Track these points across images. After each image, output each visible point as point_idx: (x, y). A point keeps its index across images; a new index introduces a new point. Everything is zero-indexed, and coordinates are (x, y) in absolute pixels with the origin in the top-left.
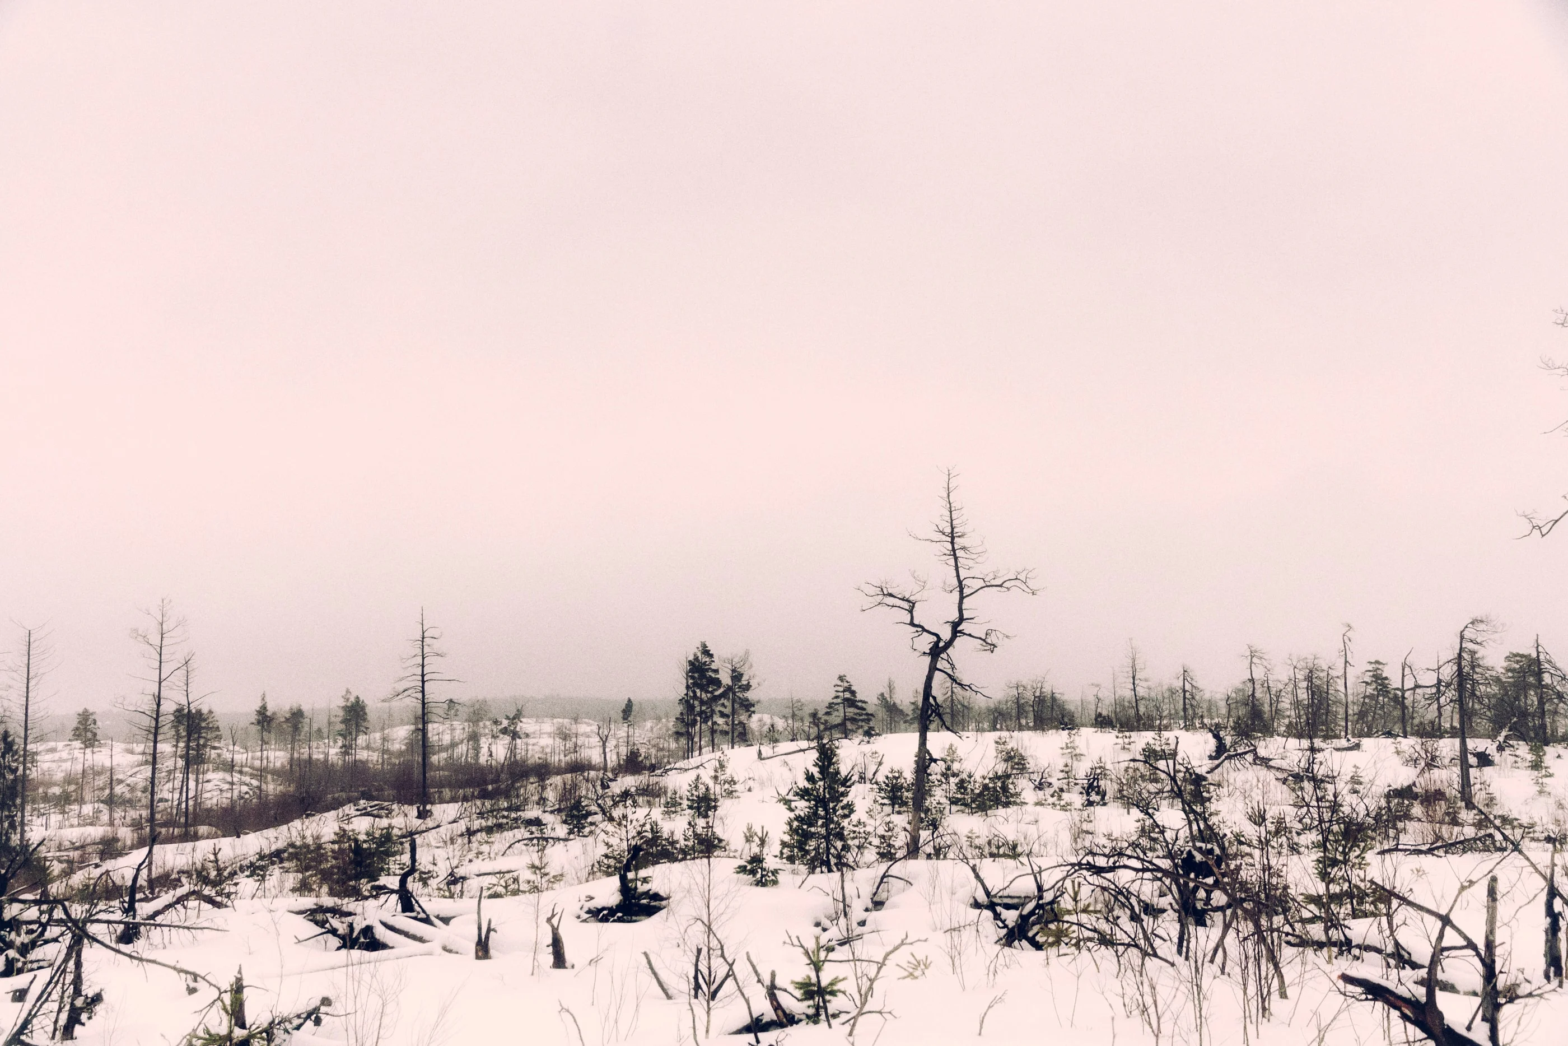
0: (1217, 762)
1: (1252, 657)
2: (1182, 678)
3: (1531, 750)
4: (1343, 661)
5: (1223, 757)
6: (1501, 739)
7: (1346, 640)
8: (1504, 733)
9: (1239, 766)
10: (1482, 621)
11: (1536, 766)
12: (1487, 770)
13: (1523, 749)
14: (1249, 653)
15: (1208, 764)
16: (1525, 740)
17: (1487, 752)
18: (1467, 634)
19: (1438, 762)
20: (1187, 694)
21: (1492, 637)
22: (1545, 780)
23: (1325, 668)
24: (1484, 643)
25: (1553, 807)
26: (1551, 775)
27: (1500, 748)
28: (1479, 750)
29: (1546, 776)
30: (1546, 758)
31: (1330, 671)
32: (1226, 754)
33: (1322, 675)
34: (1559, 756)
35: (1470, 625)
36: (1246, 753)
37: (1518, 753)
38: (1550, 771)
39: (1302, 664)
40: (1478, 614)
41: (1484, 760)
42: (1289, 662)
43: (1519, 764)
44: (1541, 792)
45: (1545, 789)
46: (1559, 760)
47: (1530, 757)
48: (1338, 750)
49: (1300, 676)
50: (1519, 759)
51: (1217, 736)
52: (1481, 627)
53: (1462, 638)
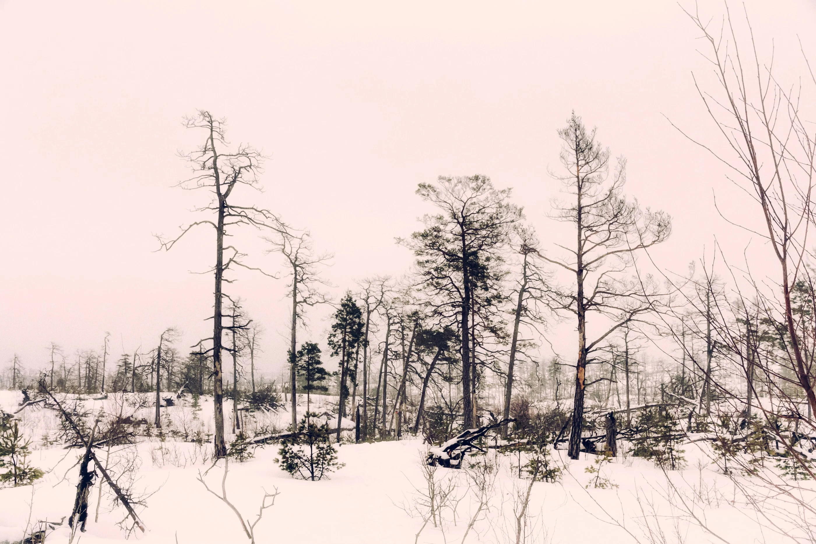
0: (21, 407)
1: (53, 349)
2: (13, 361)
3: (193, 397)
4: (104, 351)
5: (26, 404)
6: (180, 392)
7: (106, 340)
8: (181, 389)
9: (35, 408)
10: (172, 330)
11: (195, 405)
12: (170, 408)
13: (189, 397)
14: (52, 347)
15: (16, 408)
16: (191, 393)
17: (172, 399)
18: (165, 336)
19: (147, 404)
20: (16, 371)
21: (176, 338)
22: (197, 412)
23: (97, 356)
24: (173, 341)
25: (199, 425)
26: (201, 410)
27: (179, 397)
28: (168, 398)
29: (199, 410)
30: (199, 401)
31: (99, 358)
32: (28, 402)
33: (95, 360)
34: (206, 400)
35: (167, 332)
36: (39, 401)
37: (186, 399)
38: (201, 407)
39: (85, 355)
40: (170, 326)
41: (170, 403)
42: (77, 353)
43: (187, 405)
44: (194, 418)
45: (197, 416)
46: (206, 402)
47: (192, 401)
48: (95, 399)
49: (83, 361)
50: (187, 402)
51: (24, 392)
52: (172, 333)
53: (162, 338)
